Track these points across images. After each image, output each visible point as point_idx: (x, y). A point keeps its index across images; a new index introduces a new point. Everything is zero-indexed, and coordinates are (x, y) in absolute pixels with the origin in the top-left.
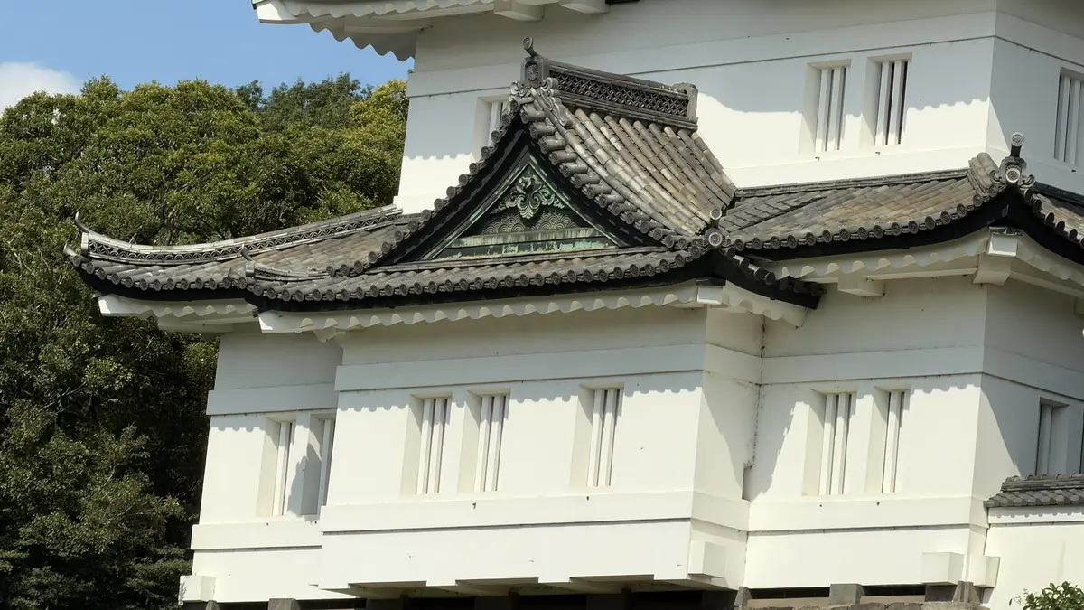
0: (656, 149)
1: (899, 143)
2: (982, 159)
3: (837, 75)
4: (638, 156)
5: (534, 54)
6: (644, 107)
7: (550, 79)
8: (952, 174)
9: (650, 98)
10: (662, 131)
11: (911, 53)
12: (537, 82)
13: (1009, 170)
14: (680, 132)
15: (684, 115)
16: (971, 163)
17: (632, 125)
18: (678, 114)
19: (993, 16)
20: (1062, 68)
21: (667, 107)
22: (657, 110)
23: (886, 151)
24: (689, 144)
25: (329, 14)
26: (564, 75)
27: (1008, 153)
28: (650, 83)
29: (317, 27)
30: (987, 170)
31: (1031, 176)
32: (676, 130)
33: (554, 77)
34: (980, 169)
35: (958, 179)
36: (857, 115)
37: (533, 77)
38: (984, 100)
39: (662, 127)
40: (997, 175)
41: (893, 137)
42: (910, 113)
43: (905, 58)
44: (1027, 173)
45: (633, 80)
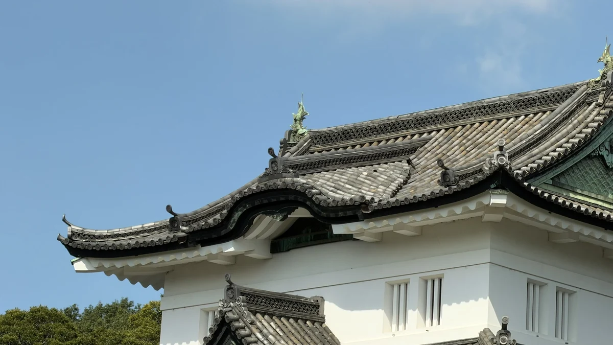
0: (302, 334)
1: (439, 324)
2: (486, 331)
3: (403, 288)
4: (293, 338)
5: (231, 283)
6: (295, 310)
7: (241, 297)
8: (469, 341)
9: (298, 305)
10: (306, 323)
11: (444, 274)
12: (233, 299)
13: (502, 337)
14: (315, 324)
15: (317, 314)
16: (480, 334)
17: (288, 321)
18: (314, 313)
19: (488, 250)
20: (528, 279)
21: (308, 310)
22: (302, 312)
23: (432, 329)
24: (321, 330)
25: (115, 266)
26: (249, 294)
27: (500, 328)
28: (297, 297)
29: (108, 273)
30: (489, 337)
31: (514, 340)
32: (313, 322)
33: (243, 295)
34: (485, 337)
35: (473, 343)
36: (414, 310)
37: (231, 296)
38: (485, 298)
39: (305, 321)
40: (495, 341)
41: (435, 321)
42: (444, 307)
43: (440, 276)
44: (512, 338)
45: (288, 295)
